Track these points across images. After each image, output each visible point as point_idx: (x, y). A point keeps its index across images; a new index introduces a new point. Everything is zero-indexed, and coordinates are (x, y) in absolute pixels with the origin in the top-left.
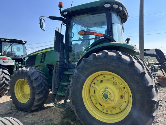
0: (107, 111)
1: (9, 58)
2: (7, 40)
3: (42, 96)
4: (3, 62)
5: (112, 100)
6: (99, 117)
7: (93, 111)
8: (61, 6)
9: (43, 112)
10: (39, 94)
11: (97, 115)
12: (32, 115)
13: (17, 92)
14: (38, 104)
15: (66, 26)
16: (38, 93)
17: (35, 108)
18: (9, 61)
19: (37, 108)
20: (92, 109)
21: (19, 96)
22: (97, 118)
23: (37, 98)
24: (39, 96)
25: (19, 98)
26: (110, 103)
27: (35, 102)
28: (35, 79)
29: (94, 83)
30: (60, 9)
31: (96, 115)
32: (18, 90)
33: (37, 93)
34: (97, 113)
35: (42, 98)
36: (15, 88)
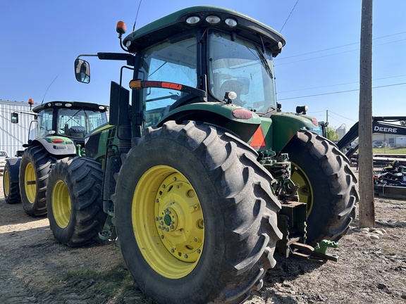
0: (180, 254)
1: (69, 140)
2: (66, 105)
3: (89, 216)
4: (55, 147)
5: (181, 230)
6: (158, 265)
7: (152, 252)
8: (120, 30)
9: (96, 250)
10: (83, 212)
11: (158, 260)
12: (72, 253)
13: (57, 207)
14: (83, 232)
15: (133, 71)
16: (82, 210)
17: (79, 240)
18: (66, 146)
19: (82, 239)
20: (150, 248)
21: (60, 214)
22: (153, 266)
23: (79, 219)
24: (84, 215)
25: (59, 218)
26: (178, 236)
27: (76, 228)
28: (78, 182)
29: (161, 193)
30: (120, 37)
31: (154, 260)
32: (58, 202)
33: (80, 208)
34: (159, 257)
35: (90, 221)
36: (53, 198)
